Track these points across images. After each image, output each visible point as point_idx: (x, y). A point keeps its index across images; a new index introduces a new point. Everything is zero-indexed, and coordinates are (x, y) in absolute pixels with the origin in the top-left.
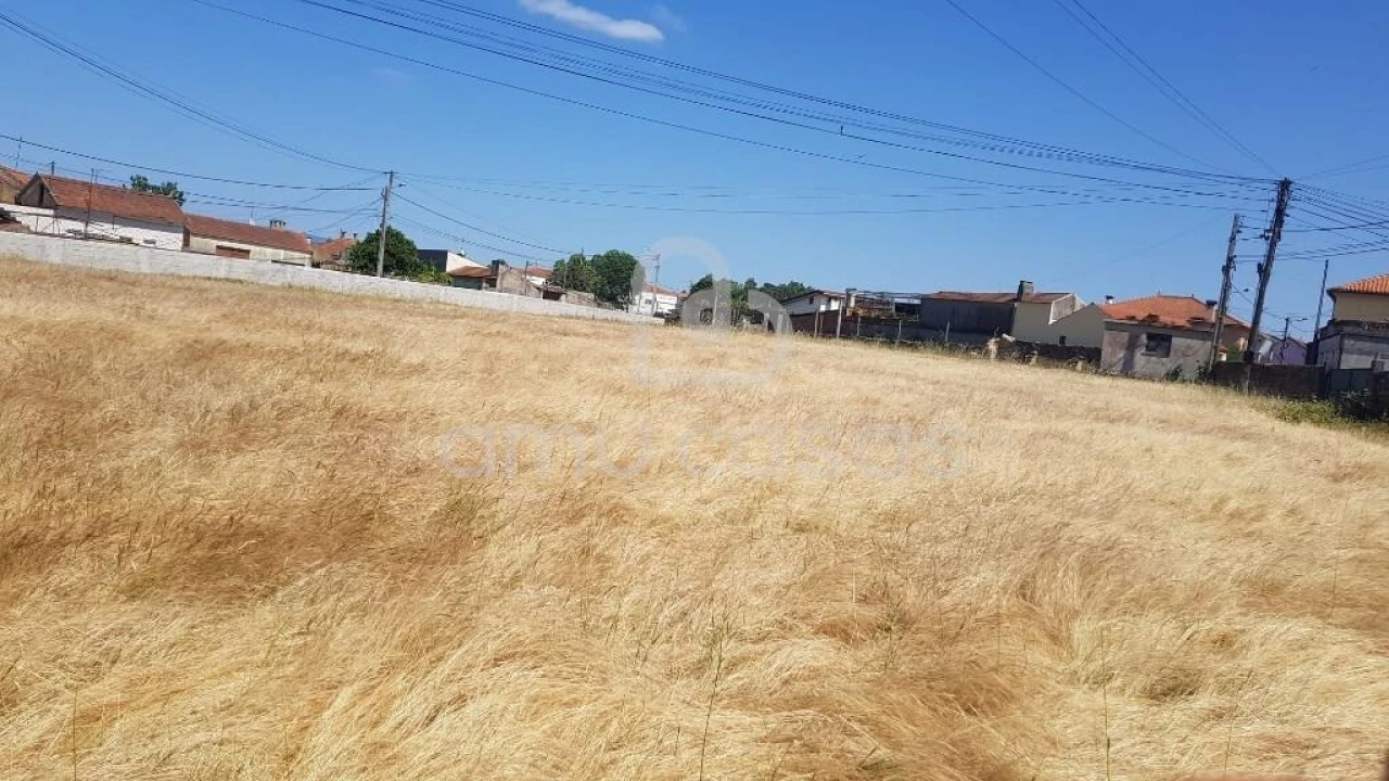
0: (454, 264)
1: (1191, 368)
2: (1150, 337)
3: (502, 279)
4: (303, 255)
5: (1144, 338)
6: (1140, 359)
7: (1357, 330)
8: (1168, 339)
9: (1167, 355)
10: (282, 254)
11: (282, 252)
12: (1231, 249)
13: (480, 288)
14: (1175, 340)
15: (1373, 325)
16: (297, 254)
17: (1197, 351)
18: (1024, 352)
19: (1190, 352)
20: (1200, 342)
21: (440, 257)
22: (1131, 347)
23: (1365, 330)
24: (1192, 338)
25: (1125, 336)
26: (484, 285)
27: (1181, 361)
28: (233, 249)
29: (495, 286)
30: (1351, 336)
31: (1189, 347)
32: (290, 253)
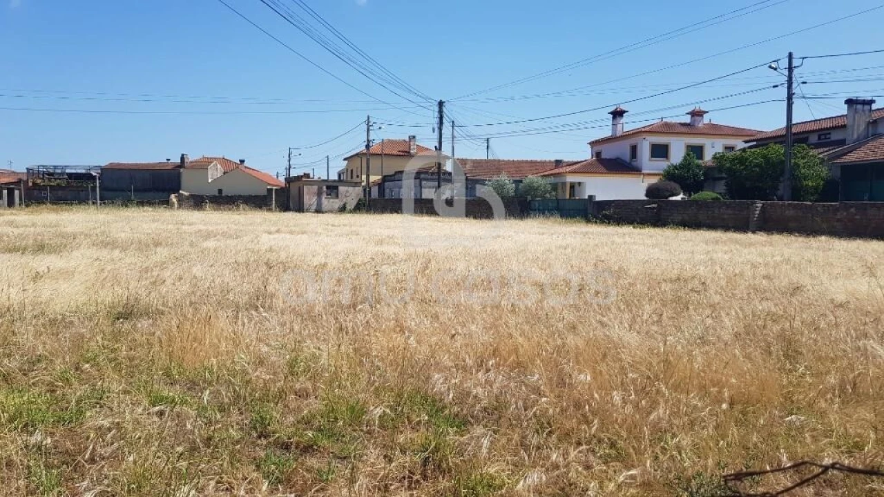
1: (351, 204)
2: (328, 187)
5: (324, 188)
6: (325, 201)
8: (336, 188)
9: (337, 196)
14: (340, 189)
17: (351, 194)
18: (197, 202)
19: (348, 194)
20: (352, 188)
22: (319, 194)
24: (348, 186)
25: (315, 189)
27: (344, 200)
31: (347, 192)
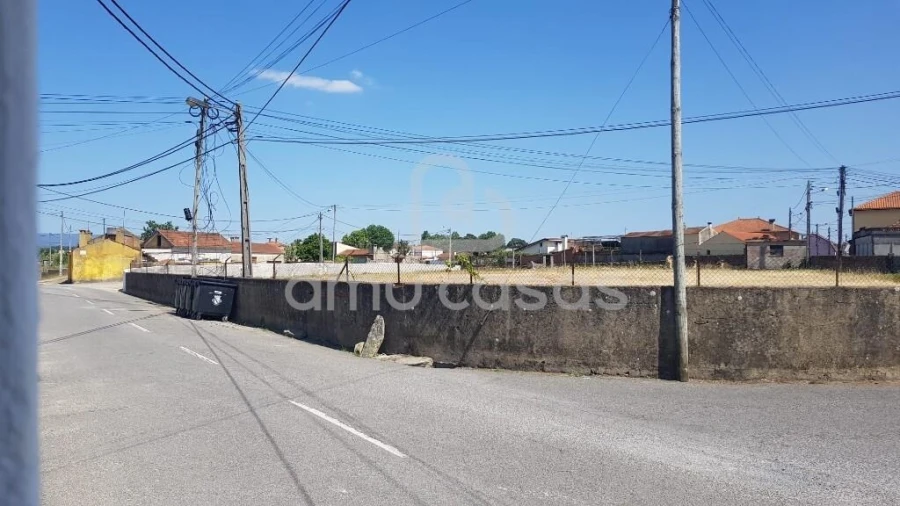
0: (341, 249)
1: (796, 262)
2: (772, 247)
3: (376, 254)
5: (768, 248)
6: (768, 260)
7: (880, 232)
8: (781, 247)
9: (782, 255)
12: (808, 198)
14: (785, 248)
15: (887, 229)
17: (796, 253)
19: (793, 253)
20: (798, 247)
22: (762, 253)
23: (884, 232)
24: (794, 245)
25: (758, 248)
26: (368, 259)
27: (789, 258)
29: (373, 259)
30: (877, 235)
31: (793, 251)
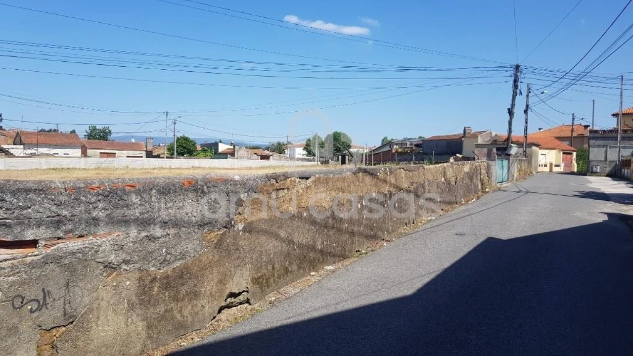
0: (222, 148)
2: (498, 149)
3: (238, 152)
4: (141, 152)
5: (494, 150)
10: (131, 153)
11: (131, 152)
13: (227, 158)
16: (138, 152)
21: (215, 146)
22: (489, 154)
25: (485, 150)
26: (229, 156)
28: (108, 153)
29: (234, 156)
32: (135, 152)
